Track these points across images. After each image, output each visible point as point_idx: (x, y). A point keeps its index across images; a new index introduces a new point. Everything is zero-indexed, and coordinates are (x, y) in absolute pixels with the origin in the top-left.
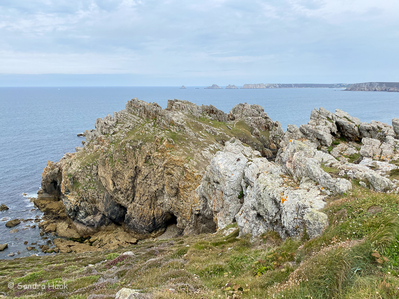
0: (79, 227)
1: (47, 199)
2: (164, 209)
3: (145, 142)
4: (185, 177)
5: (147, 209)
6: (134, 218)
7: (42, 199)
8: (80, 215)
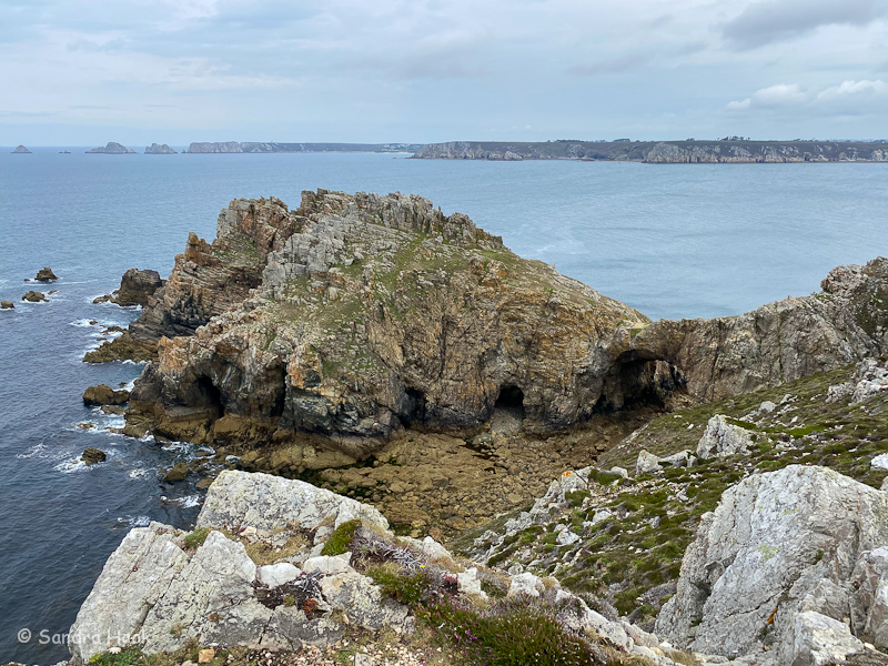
0: (351, 443)
1: (190, 418)
2: (496, 381)
3: (451, 270)
4: (554, 319)
5: (471, 386)
6: (447, 406)
7: (178, 419)
8: (349, 421)
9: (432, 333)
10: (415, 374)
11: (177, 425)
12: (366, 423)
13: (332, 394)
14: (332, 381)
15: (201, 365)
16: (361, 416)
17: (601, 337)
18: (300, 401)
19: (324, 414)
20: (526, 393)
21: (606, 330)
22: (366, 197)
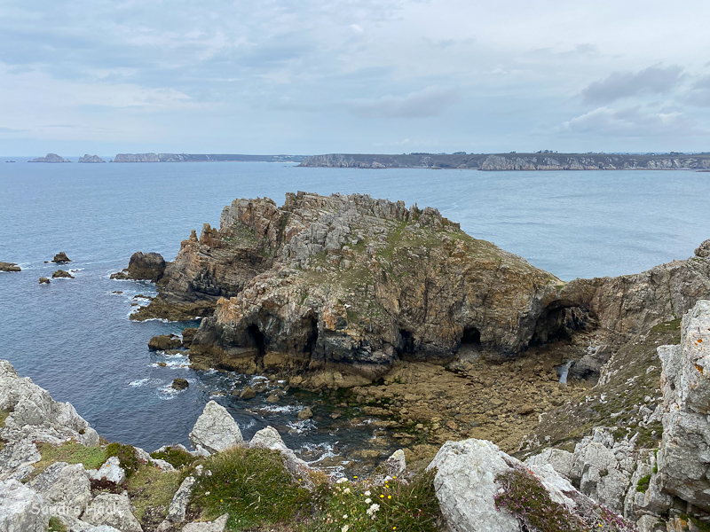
0: (367, 369)
1: (244, 355)
2: (462, 324)
3: (429, 247)
4: (504, 279)
5: (445, 328)
6: (429, 342)
7: (235, 357)
8: (366, 353)
9: (419, 291)
10: (407, 319)
11: (235, 361)
12: (377, 354)
13: (355, 334)
14: (354, 325)
15: (252, 316)
16: (373, 350)
17: (537, 292)
18: (331, 339)
19: (350, 348)
20: (483, 332)
21: (539, 286)
22: (362, 197)
